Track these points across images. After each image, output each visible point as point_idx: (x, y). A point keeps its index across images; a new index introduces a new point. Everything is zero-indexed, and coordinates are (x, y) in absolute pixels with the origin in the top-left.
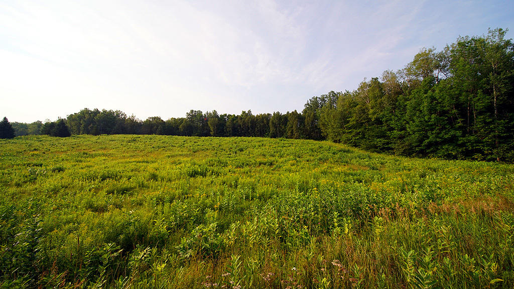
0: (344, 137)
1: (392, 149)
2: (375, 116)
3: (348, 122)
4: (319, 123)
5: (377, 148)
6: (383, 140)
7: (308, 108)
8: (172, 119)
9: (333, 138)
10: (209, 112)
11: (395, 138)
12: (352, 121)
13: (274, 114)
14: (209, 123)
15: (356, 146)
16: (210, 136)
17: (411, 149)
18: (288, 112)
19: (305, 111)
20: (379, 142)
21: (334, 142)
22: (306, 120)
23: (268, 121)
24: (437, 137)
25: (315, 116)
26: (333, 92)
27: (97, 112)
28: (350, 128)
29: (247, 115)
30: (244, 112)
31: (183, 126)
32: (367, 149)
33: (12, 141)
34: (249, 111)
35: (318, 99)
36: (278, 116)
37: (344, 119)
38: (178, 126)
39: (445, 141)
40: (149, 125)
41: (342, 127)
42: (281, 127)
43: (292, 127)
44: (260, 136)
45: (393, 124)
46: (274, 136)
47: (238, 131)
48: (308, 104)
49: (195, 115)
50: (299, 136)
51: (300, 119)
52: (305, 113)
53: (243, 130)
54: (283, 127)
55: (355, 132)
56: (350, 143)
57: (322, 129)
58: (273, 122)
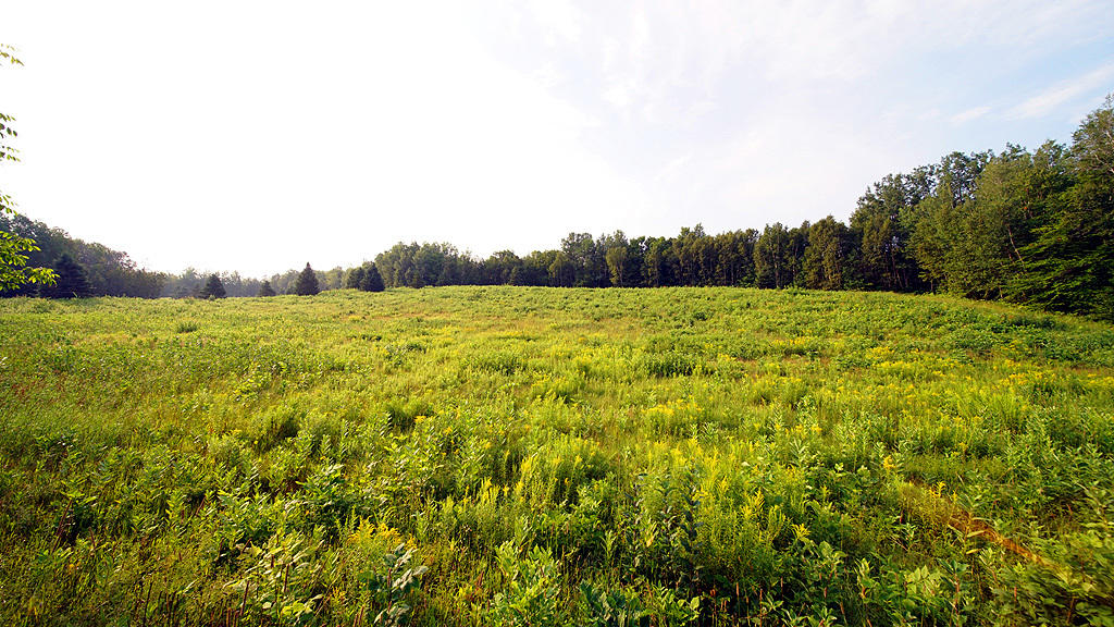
0: (1016, 283)
3: (1032, 238)
4: (915, 247)
7: (868, 207)
8: (534, 253)
9: (965, 287)
10: (606, 236)
13: (767, 229)
14: (607, 258)
15: (1066, 310)
16: (611, 285)
18: (806, 223)
19: (860, 218)
21: (968, 296)
22: (865, 239)
23: (749, 249)
25: (895, 228)
26: (957, 155)
27: (415, 247)
28: (1040, 256)
29: (692, 236)
30: (686, 231)
31: (556, 268)
33: (316, 297)
34: (699, 228)
35: (904, 181)
36: (779, 236)
37: (1018, 229)
38: (546, 267)
40: (496, 267)
41: (1006, 252)
42: (786, 261)
43: (821, 260)
44: (728, 285)
46: (768, 283)
47: (673, 274)
48: (870, 198)
49: (577, 243)
50: (843, 282)
51: (843, 239)
52: (860, 220)
53: (684, 271)
54: (792, 261)
55: (1062, 266)
56: (1040, 300)
57: (926, 262)
58: (762, 250)
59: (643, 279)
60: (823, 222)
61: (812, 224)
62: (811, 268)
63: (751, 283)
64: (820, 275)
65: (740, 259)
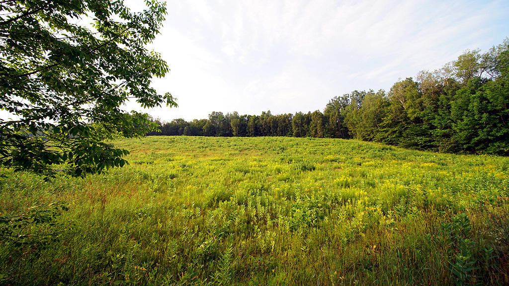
0: (378, 135)
1: (436, 146)
2: (415, 115)
3: (382, 121)
4: (347, 123)
5: (418, 145)
6: (424, 139)
7: (330, 107)
8: (194, 121)
9: (363, 137)
10: (229, 113)
11: (437, 136)
12: (387, 120)
13: (296, 114)
14: (231, 123)
15: (392, 144)
16: (233, 136)
17: (458, 146)
18: (309, 112)
19: (328, 111)
20: (421, 140)
21: (363, 140)
22: (330, 119)
23: (290, 121)
24: (488, 135)
26: (356, 91)
28: (384, 127)
29: (266, 115)
30: (264, 113)
31: (207, 127)
32: (407, 147)
34: (269, 112)
35: (341, 99)
36: (300, 117)
37: (378, 118)
38: (202, 127)
39: (498, 139)
40: (175, 126)
41: (375, 126)
42: (303, 126)
43: (316, 126)
44: (282, 136)
45: (436, 123)
46: (298, 135)
47: (260, 131)
48: (330, 104)
49: (216, 117)
50: (323, 135)
51: (324, 119)
52: (328, 112)
53: (265, 129)
54: (306, 126)
55: (390, 130)
56: (386, 141)
57: (351, 128)
58: (295, 122)
59: (247, 133)
60: (316, 112)
61: (312, 113)
62: (313, 129)
63: (291, 135)
64: (316, 132)
65: (286, 125)
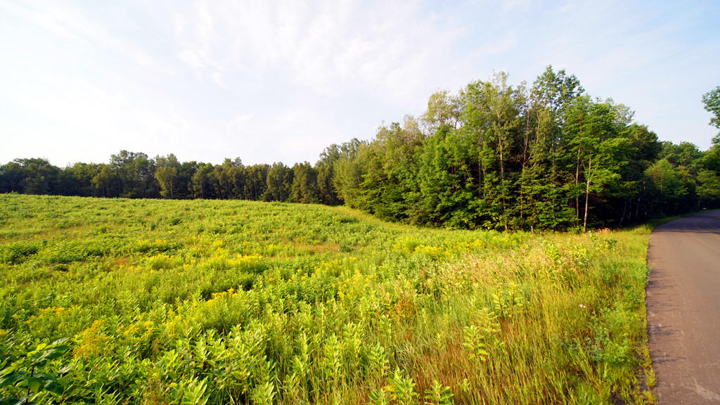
7: (324, 159)
13: (275, 165)
14: (157, 174)
16: (160, 197)
18: (295, 164)
23: (264, 176)
25: (331, 170)
29: (232, 165)
30: (228, 161)
31: (101, 180)
34: (238, 160)
35: (338, 148)
36: (280, 169)
38: (90, 178)
39: (456, 206)
42: (284, 186)
43: (300, 186)
44: (251, 199)
47: (213, 191)
48: (324, 154)
49: (129, 160)
50: (309, 199)
53: (222, 188)
54: (287, 185)
57: (337, 189)
58: (272, 179)
59: (189, 193)
62: (296, 190)
65: (258, 182)
